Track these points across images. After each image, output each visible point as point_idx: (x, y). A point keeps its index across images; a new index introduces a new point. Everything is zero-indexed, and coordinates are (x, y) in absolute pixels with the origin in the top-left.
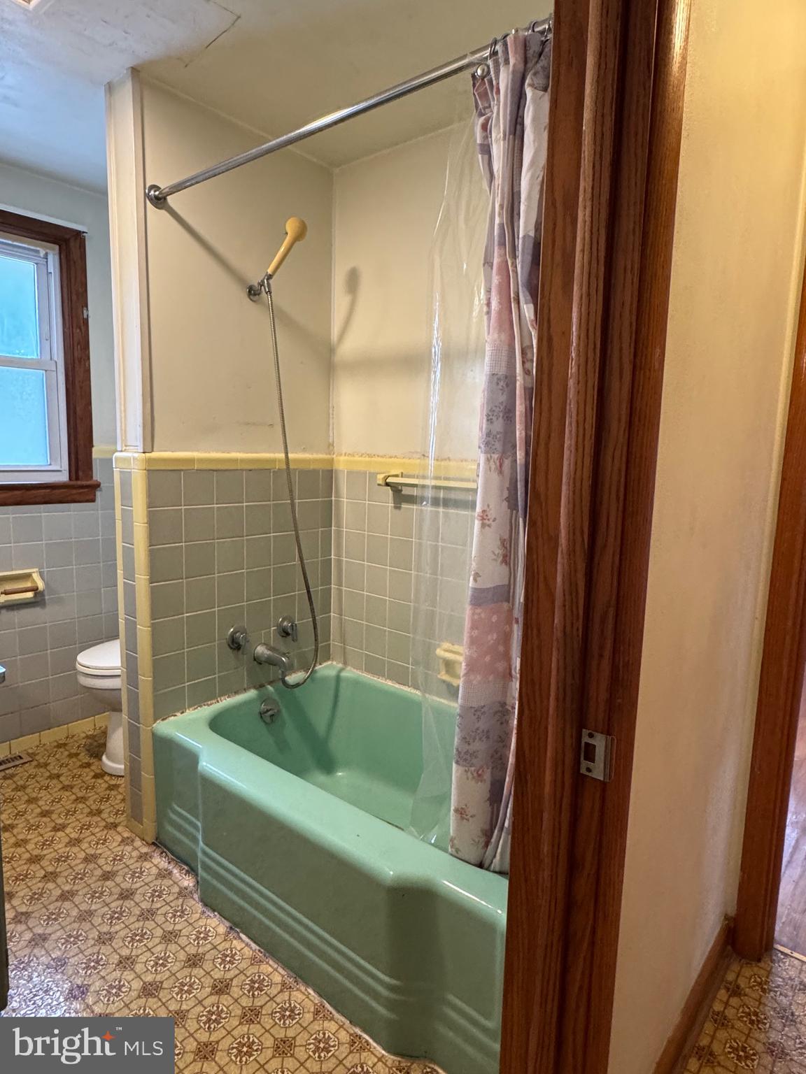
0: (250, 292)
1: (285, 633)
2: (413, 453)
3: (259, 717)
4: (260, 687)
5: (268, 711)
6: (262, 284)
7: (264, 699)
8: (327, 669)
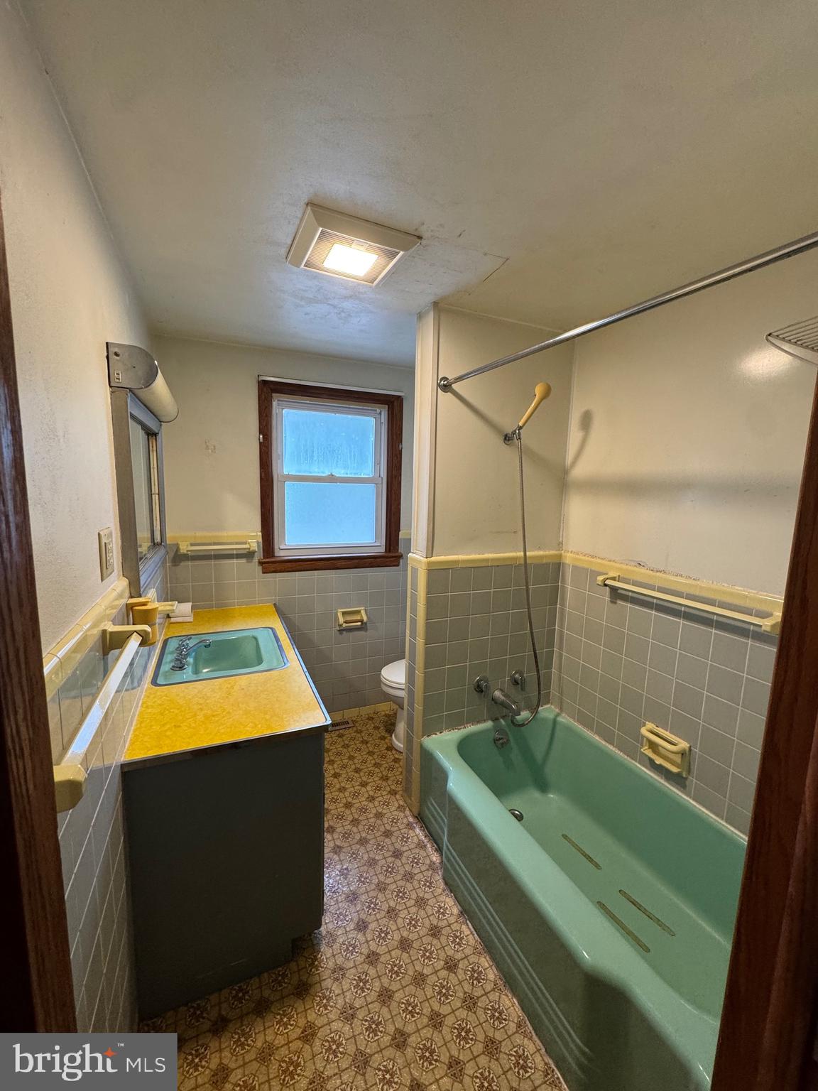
0: (505, 438)
1: (516, 682)
2: (631, 561)
3: (493, 743)
4: (495, 720)
5: (500, 739)
6: (514, 433)
7: (498, 729)
8: (547, 711)
